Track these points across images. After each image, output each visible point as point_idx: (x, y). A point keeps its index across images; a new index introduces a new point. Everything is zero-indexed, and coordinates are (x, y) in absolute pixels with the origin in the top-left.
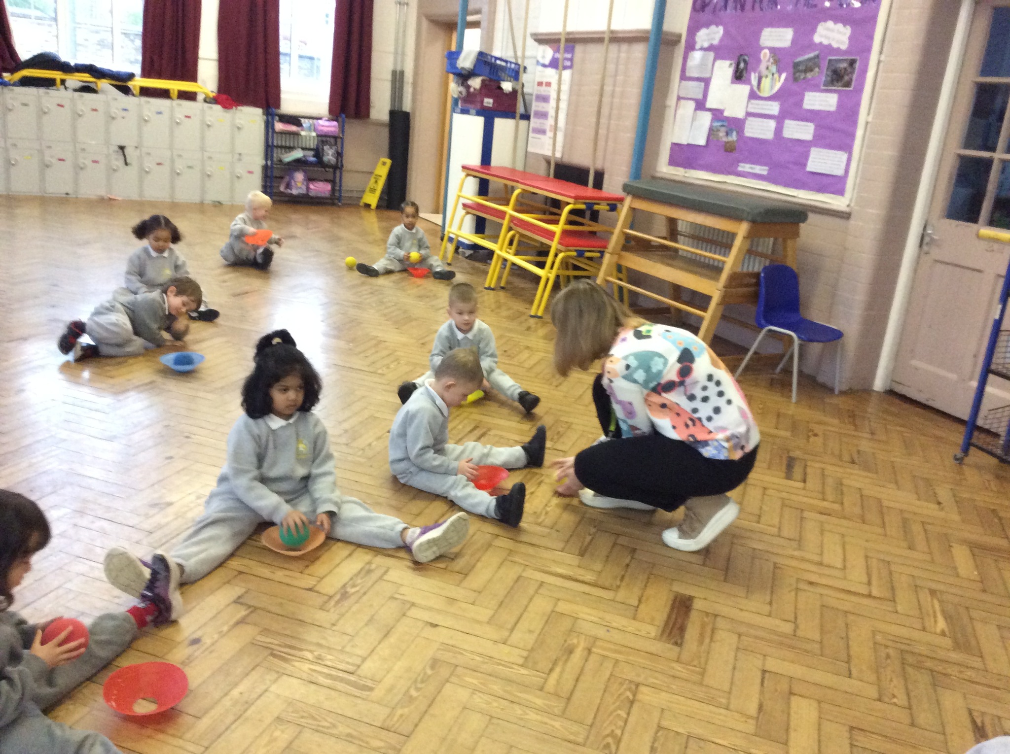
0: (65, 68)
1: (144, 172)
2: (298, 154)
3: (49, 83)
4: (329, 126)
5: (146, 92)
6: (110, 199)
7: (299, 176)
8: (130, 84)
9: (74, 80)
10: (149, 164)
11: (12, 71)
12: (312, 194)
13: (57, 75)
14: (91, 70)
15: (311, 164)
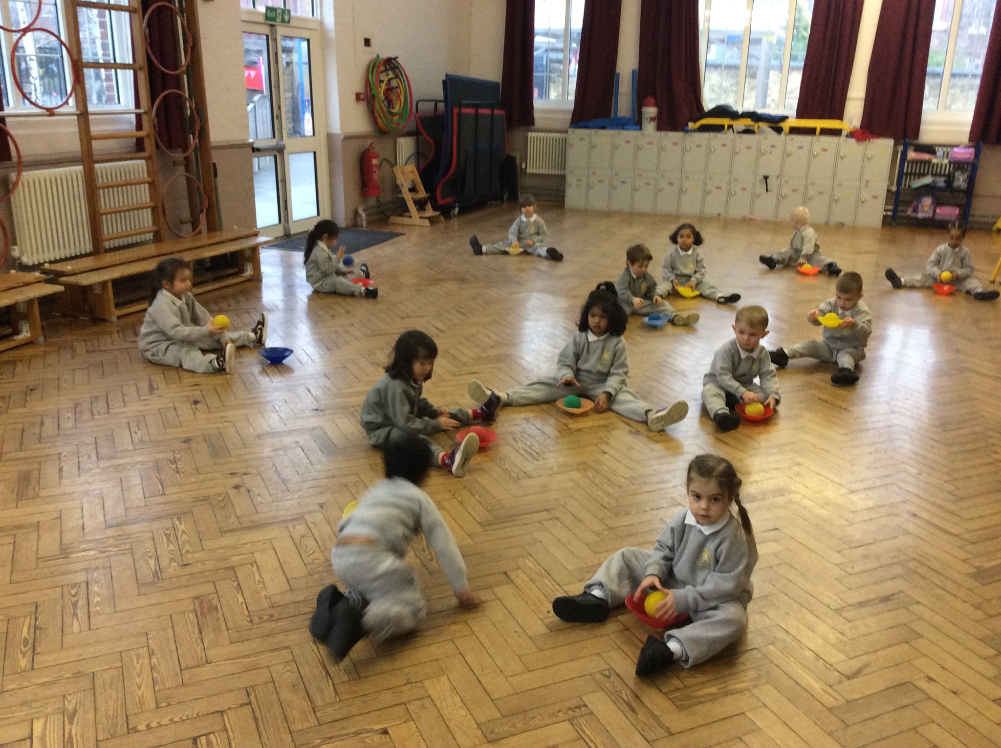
0: (734, 115)
1: (781, 197)
2: (928, 180)
3: (719, 128)
4: (965, 153)
5: (794, 131)
6: (751, 219)
7: (927, 201)
8: (782, 125)
9: (740, 124)
10: (785, 190)
11: (695, 121)
12: (937, 217)
13: (726, 122)
14: (753, 116)
15: (941, 189)
